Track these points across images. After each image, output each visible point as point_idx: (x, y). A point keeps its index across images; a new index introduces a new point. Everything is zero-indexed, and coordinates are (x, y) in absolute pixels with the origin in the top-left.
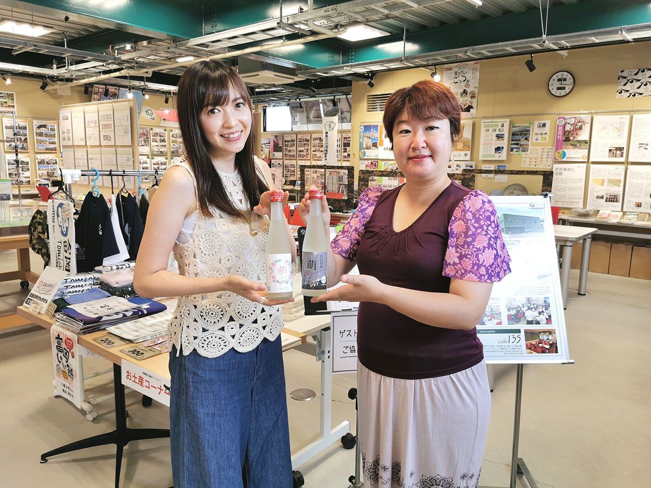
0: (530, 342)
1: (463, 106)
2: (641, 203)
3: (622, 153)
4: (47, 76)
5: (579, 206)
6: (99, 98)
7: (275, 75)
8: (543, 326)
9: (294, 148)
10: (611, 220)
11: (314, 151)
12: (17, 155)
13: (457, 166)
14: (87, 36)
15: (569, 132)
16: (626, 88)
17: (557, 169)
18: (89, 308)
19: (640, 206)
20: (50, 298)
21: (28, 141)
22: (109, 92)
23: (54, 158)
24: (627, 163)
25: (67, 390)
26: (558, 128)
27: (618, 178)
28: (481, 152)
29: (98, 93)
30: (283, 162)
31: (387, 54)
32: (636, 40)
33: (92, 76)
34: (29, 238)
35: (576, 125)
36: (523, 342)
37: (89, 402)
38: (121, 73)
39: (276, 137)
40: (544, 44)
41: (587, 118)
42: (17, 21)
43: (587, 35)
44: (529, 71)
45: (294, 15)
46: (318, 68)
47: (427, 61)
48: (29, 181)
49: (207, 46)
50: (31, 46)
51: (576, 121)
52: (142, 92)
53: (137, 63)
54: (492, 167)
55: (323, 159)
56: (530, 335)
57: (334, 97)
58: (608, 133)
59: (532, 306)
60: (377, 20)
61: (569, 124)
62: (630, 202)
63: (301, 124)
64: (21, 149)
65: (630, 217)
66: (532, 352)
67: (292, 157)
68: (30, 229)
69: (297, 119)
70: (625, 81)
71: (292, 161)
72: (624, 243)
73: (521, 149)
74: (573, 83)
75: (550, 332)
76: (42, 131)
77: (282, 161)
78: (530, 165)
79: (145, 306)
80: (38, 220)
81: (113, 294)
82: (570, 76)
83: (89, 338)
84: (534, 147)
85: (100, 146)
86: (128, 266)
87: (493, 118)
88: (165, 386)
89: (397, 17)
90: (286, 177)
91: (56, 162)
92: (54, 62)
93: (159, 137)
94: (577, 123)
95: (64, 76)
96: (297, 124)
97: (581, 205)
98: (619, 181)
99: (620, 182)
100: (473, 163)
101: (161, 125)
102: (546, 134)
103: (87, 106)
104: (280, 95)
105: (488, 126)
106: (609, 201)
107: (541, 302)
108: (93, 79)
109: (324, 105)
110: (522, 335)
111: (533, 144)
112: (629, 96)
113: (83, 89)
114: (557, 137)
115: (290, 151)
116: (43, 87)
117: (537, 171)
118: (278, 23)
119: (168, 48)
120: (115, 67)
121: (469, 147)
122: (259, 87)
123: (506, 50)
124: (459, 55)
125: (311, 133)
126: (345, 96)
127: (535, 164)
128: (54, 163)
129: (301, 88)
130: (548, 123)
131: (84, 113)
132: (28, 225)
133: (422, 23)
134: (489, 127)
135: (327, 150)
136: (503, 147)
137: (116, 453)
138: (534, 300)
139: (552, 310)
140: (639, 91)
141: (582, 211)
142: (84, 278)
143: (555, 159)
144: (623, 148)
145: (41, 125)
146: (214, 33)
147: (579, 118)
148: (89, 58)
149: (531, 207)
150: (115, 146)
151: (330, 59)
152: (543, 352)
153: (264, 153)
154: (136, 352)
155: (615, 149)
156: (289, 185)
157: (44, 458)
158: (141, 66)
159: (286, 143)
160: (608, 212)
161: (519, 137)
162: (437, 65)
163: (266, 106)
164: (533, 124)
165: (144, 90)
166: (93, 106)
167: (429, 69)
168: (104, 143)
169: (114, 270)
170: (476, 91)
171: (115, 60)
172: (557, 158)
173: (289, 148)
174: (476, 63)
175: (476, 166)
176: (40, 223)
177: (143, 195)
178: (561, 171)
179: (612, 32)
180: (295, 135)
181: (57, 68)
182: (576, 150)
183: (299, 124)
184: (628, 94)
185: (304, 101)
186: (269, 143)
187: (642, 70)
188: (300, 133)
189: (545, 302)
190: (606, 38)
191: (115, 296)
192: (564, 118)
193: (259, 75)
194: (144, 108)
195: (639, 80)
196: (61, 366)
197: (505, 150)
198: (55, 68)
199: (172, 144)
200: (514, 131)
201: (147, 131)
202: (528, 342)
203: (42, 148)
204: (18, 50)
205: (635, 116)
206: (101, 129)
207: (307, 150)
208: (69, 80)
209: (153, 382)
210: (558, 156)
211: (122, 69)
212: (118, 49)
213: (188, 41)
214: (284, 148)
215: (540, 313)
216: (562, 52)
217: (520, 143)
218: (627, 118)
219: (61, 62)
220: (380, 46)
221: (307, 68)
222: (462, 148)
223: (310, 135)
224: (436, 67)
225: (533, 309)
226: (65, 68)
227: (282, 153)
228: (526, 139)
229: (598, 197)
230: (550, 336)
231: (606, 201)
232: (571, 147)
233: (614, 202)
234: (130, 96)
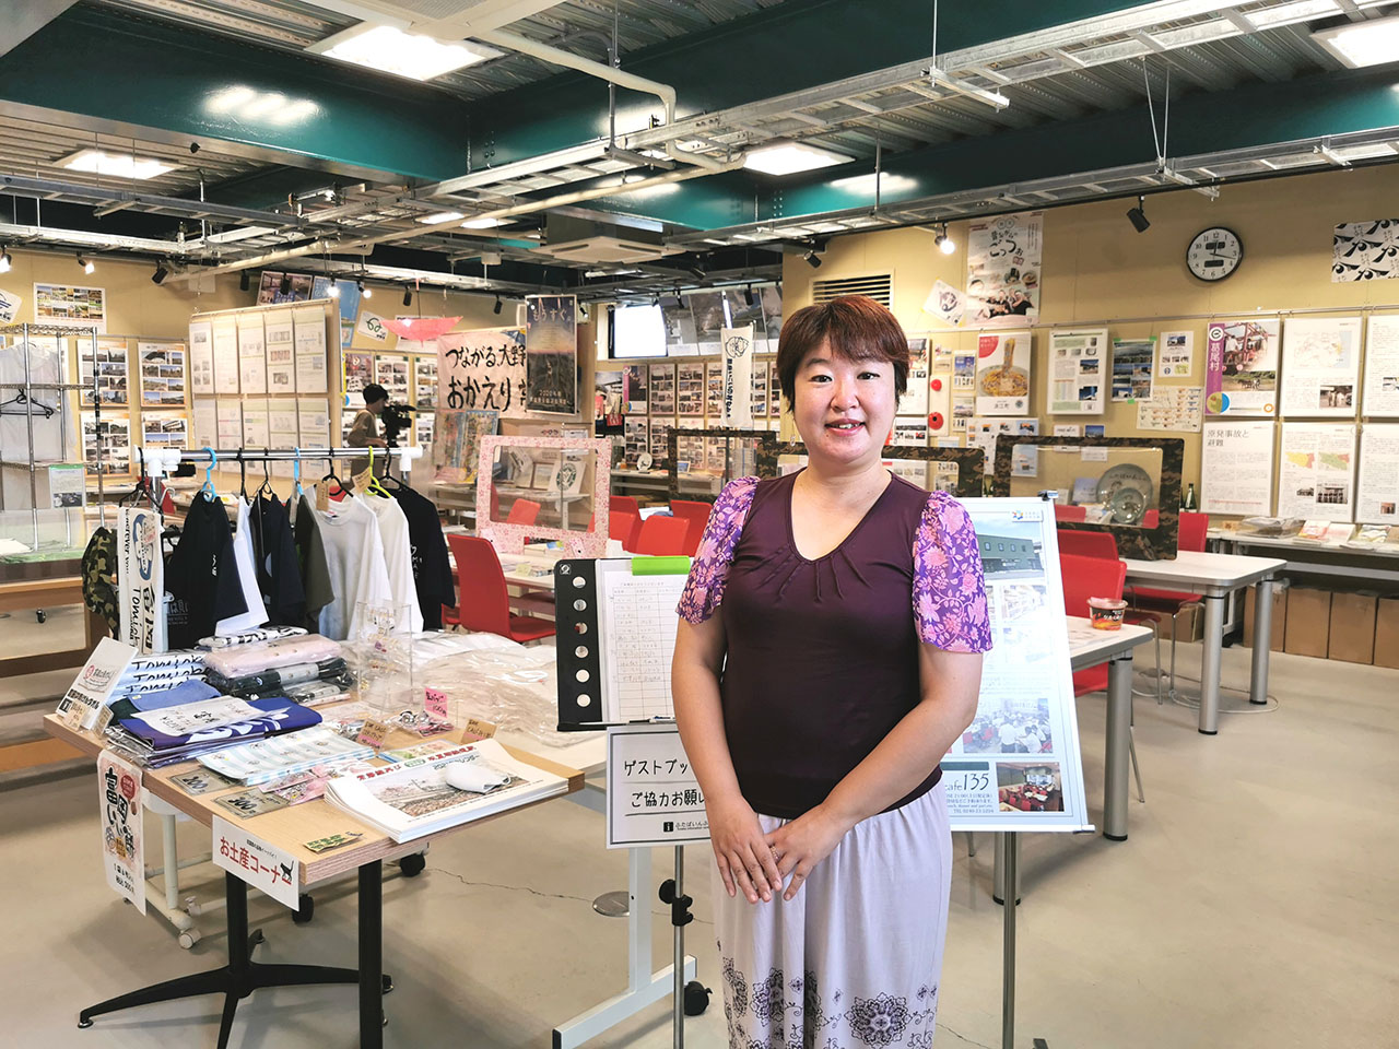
0: (1007, 787)
1: (1010, 303)
2: (1394, 505)
3: (1350, 398)
4: (168, 256)
5: (1262, 515)
6: (272, 296)
7: (621, 246)
8: (1035, 757)
9: (671, 392)
10: (1328, 540)
11: (712, 398)
12: (97, 415)
13: (1002, 427)
14: (244, 175)
15: (1235, 355)
16: (1351, 260)
17: (1212, 433)
18: (173, 718)
19: (1393, 512)
20: (106, 698)
21: (127, 384)
22: (290, 284)
23: (180, 420)
24: (1360, 419)
25: (124, 878)
26: (1211, 347)
27: (1343, 451)
28: (1051, 399)
29: (271, 286)
30: (649, 421)
31: (849, 198)
32: (1356, 164)
33: (255, 255)
34: (81, 584)
35: (1249, 340)
36: (993, 789)
37: (186, 911)
38: (312, 249)
39: (634, 369)
40: (1161, 175)
41: (1271, 325)
42: (108, 151)
43: (1250, 156)
44: (1136, 231)
45: (639, 134)
46: (706, 230)
47: (928, 212)
48: (127, 466)
49: (476, 195)
50: (128, 201)
51: (1249, 332)
52: (358, 283)
53: (340, 229)
54: (1075, 431)
55: (723, 414)
56: (1007, 774)
57: (749, 286)
58: (1316, 357)
59: (1014, 716)
60: (823, 133)
61: (1233, 337)
62: (1369, 502)
63: (684, 342)
64: (113, 400)
65: (1371, 534)
66: (1011, 807)
67: (667, 411)
68: (83, 566)
69: (677, 332)
70: (1349, 246)
71: (666, 419)
72: (1361, 591)
73: (1134, 392)
74: (1238, 251)
75: (1049, 769)
76: (155, 365)
77: (646, 418)
78: (1154, 424)
79: (279, 715)
80: (100, 548)
81: (224, 691)
82: (1231, 237)
83: (161, 775)
84: (1162, 388)
85: (267, 395)
86: (262, 637)
87: (1073, 326)
88: (282, 866)
89: (862, 126)
90: (655, 452)
91: (183, 428)
92: (181, 227)
93: (393, 374)
94: (1250, 335)
95: (200, 255)
96: (676, 343)
97: (1266, 509)
98: (1345, 458)
99: (1348, 460)
100: (1034, 422)
101: (397, 349)
102: (1186, 358)
103: (243, 315)
104: (638, 284)
105: (1064, 343)
106: (1326, 501)
107: (1032, 710)
108: (256, 261)
109: (732, 303)
110: (992, 773)
111: (1159, 381)
112: (1358, 278)
113: (239, 278)
114: (1209, 366)
115: (662, 399)
116: (157, 279)
117: (1150, 439)
118: (606, 149)
119: (398, 200)
120: (298, 236)
121: (1026, 388)
122: (592, 268)
123: (1086, 189)
124: (990, 200)
125: (705, 360)
126: (774, 283)
127: (1166, 422)
128: (178, 430)
129: (680, 268)
130: (1189, 336)
131: (237, 328)
132: (81, 557)
133: (912, 136)
134: (1065, 345)
135: (730, 398)
136: (1096, 388)
137: (222, 1012)
138: (1017, 705)
139: (1054, 725)
140: (1379, 266)
141: (1268, 522)
142: (173, 660)
143: (1207, 411)
144: (1351, 387)
145: (154, 353)
146: (488, 168)
147: (1254, 326)
148: (246, 220)
149: (1016, 519)
150: (296, 395)
151: (736, 210)
152: (1034, 808)
153: (609, 404)
154: (241, 804)
155: (1333, 389)
156: (661, 469)
157: (86, 1017)
158: (350, 234)
159: (655, 382)
160: (1325, 524)
161: (1130, 368)
162: (947, 221)
163: (612, 306)
164: (1157, 338)
165: (363, 280)
166: (254, 314)
167: (933, 228)
168: (274, 388)
169: (235, 644)
170: (1038, 270)
171: (297, 223)
172: (1211, 409)
173: (660, 393)
174: (1034, 214)
175: (1042, 427)
176: (102, 554)
177: (302, 497)
178: (1220, 438)
179: (1302, 148)
180: (673, 365)
181: (186, 239)
182: (1251, 392)
183: (680, 342)
184: (1355, 273)
185: (692, 295)
186: (620, 382)
187: (1383, 222)
188: (683, 360)
189: (1040, 708)
190: (1292, 161)
191: (228, 697)
192: (1222, 326)
193: (587, 245)
194: (364, 316)
195: (1378, 245)
196: (114, 830)
197: (1100, 394)
198: (182, 238)
199: (418, 387)
200: (1119, 353)
201: (368, 361)
202: (1002, 788)
203: (155, 398)
204: (106, 208)
205: (1373, 320)
206: (269, 362)
207: (698, 397)
208: (211, 262)
209: (264, 860)
210: (1212, 406)
211: (313, 240)
212: (303, 202)
213: (434, 186)
214: (651, 392)
215: (1028, 730)
216: (1206, 191)
217: (1132, 378)
218: (1355, 323)
219: (193, 231)
220: (836, 184)
221: (683, 230)
222: (1010, 389)
223: (702, 365)
224: (946, 225)
225: (1015, 723)
226: (200, 240)
227: (645, 403)
228: (1145, 370)
229: (1301, 493)
230: (1049, 776)
231: (1320, 501)
232: (1240, 386)
233: (1335, 502)
234: (333, 292)
